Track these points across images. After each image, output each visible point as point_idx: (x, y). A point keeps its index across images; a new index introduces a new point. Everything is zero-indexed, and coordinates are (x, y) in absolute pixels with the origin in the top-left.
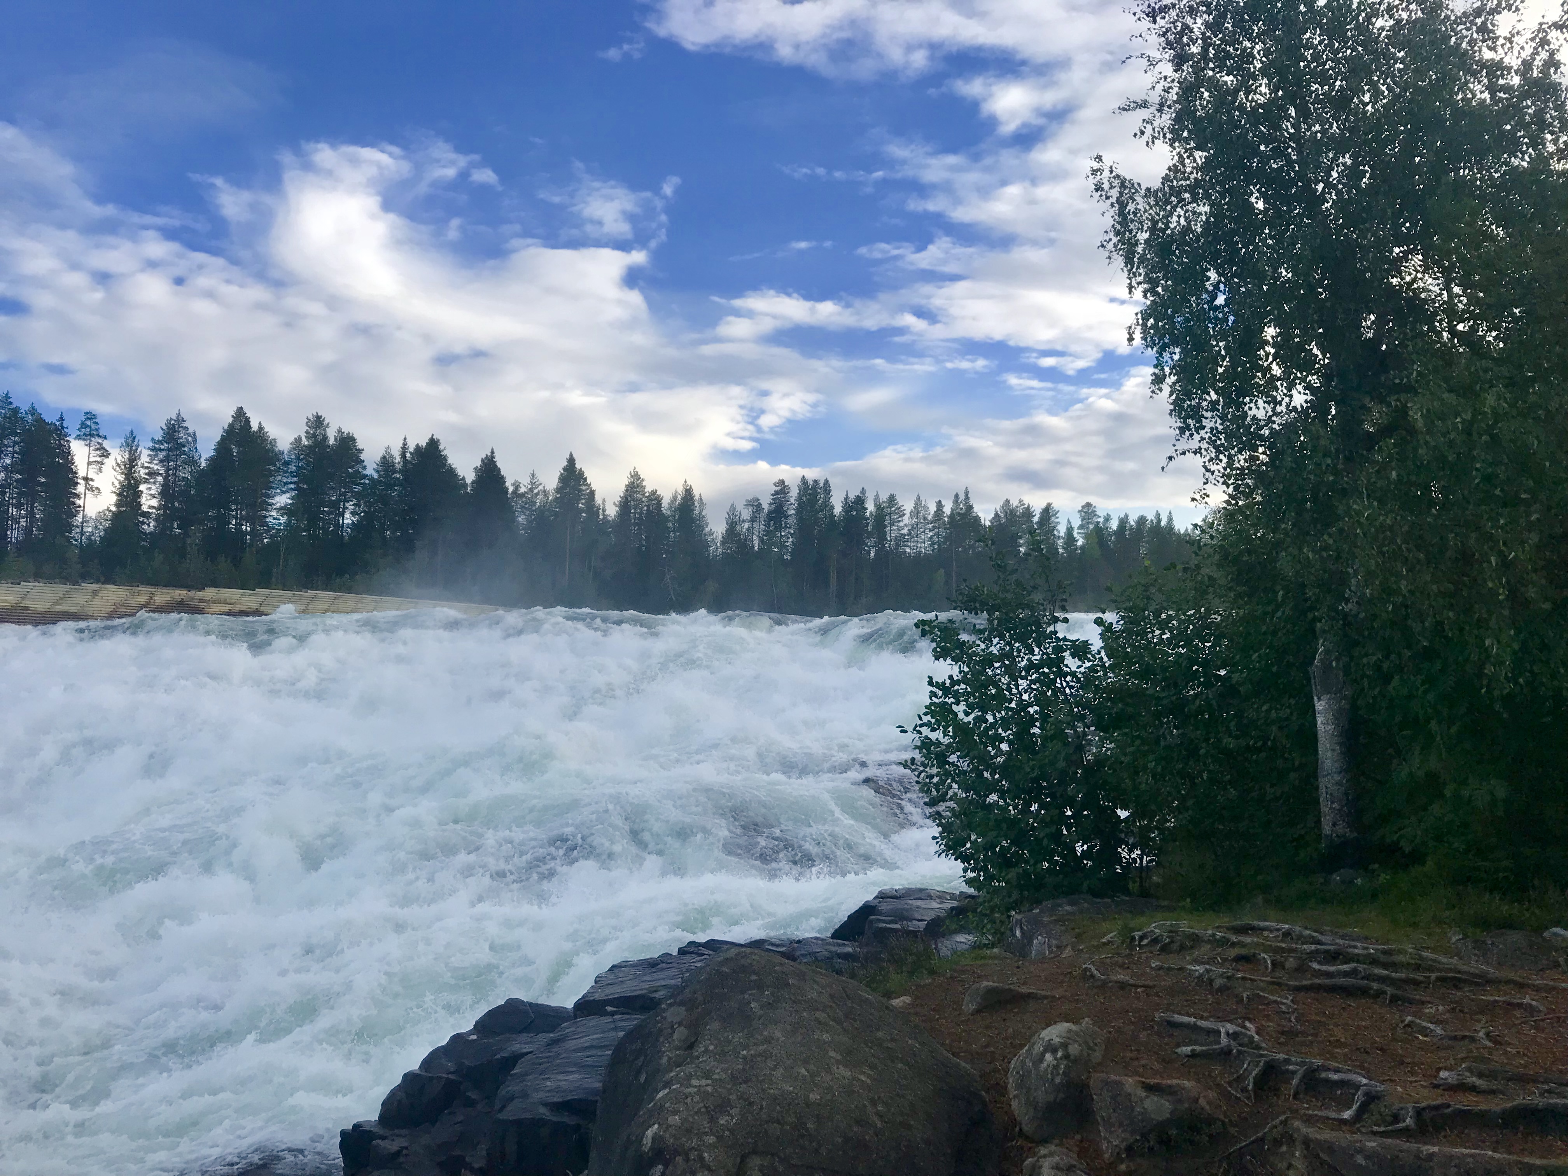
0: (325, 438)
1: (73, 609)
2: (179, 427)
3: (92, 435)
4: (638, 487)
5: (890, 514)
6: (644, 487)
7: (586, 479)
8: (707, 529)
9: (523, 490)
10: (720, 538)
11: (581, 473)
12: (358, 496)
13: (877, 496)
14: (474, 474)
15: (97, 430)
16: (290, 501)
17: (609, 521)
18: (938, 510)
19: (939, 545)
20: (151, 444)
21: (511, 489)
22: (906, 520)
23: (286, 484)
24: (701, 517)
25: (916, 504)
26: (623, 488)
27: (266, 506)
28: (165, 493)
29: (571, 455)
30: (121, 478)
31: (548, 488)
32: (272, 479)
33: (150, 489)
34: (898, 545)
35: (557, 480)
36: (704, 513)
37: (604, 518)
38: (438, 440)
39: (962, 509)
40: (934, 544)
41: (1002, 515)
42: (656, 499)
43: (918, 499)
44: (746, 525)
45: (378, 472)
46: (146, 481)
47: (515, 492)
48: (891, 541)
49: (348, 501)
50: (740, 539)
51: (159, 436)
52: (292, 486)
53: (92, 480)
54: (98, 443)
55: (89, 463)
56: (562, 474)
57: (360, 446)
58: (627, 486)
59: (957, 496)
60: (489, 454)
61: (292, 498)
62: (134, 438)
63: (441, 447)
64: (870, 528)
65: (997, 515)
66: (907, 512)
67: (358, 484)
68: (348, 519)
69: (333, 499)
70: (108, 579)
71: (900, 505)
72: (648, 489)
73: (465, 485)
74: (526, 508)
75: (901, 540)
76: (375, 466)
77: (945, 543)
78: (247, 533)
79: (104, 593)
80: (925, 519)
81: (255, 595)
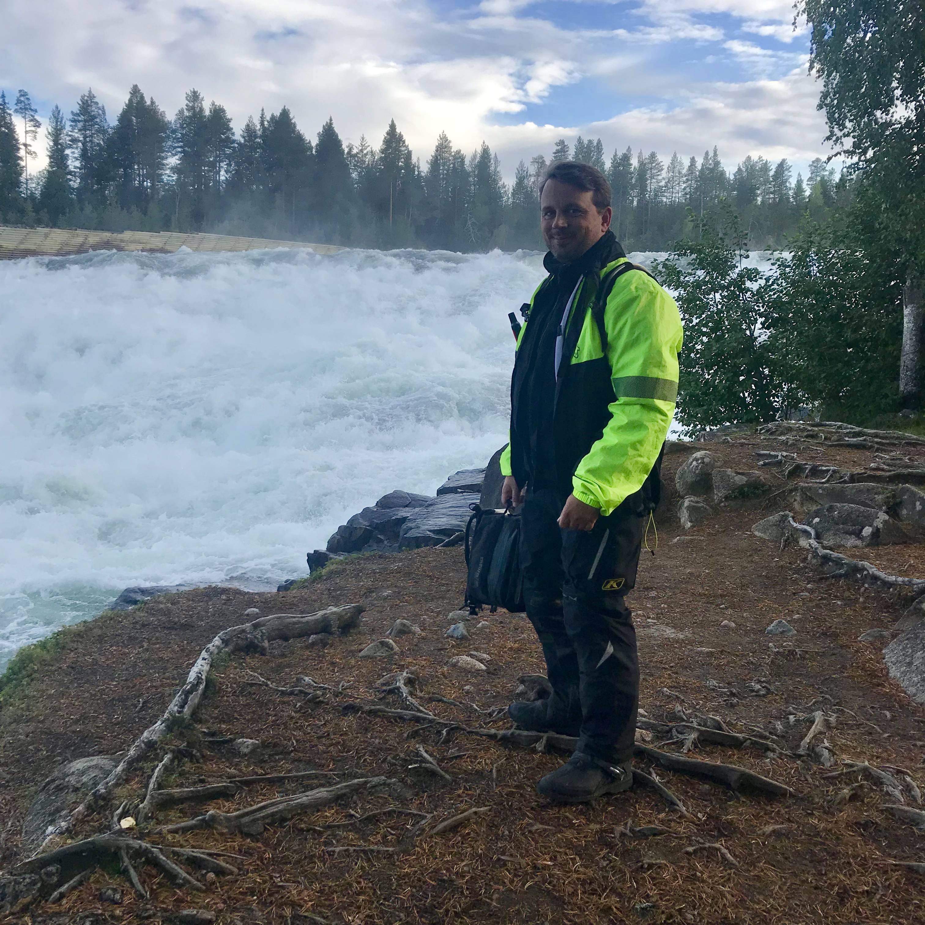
0: (201, 110)
1: (33, 247)
2: (92, 102)
3: (26, 109)
4: (446, 147)
5: (651, 169)
6: (451, 148)
7: (404, 142)
8: (501, 183)
9: (355, 151)
10: (511, 190)
11: (401, 136)
12: (228, 157)
13: (641, 153)
14: (318, 138)
15: (29, 104)
16: (179, 162)
17: (422, 177)
18: (692, 165)
19: (691, 195)
20: (71, 117)
21: (346, 150)
22: (664, 174)
23: (175, 148)
24: (496, 172)
25: (673, 160)
26: (434, 149)
27: (161, 166)
28: (84, 155)
29: (393, 121)
30: (52, 144)
31: (374, 149)
32: (164, 144)
33: (73, 153)
34: (656, 195)
35: (382, 143)
36: (498, 169)
37: (419, 174)
38: (289, 110)
39: (710, 164)
40: (686, 194)
41: (744, 169)
42: (460, 157)
43: (675, 156)
44: (532, 179)
45: (244, 137)
46: (70, 147)
47: (349, 153)
48: (650, 192)
49: (223, 162)
50: (527, 191)
51: (76, 109)
52: (179, 150)
53: (30, 146)
54: (32, 116)
55: (26, 132)
56: (385, 138)
57: (229, 116)
58: (437, 147)
59: (707, 153)
60: (329, 121)
61: (180, 159)
62: (59, 111)
63: (291, 116)
64: (633, 181)
65: (739, 169)
66: (665, 168)
67: (229, 148)
68: (223, 176)
69: (211, 159)
70: (54, 224)
71: (660, 160)
72: (454, 149)
73: (311, 148)
74: (358, 166)
75: (658, 192)
76: (241, 133)
77: (695, 193)
78: (147, 187)
79: (52, 235)
80: (680, 173)
81: (160, 237)
